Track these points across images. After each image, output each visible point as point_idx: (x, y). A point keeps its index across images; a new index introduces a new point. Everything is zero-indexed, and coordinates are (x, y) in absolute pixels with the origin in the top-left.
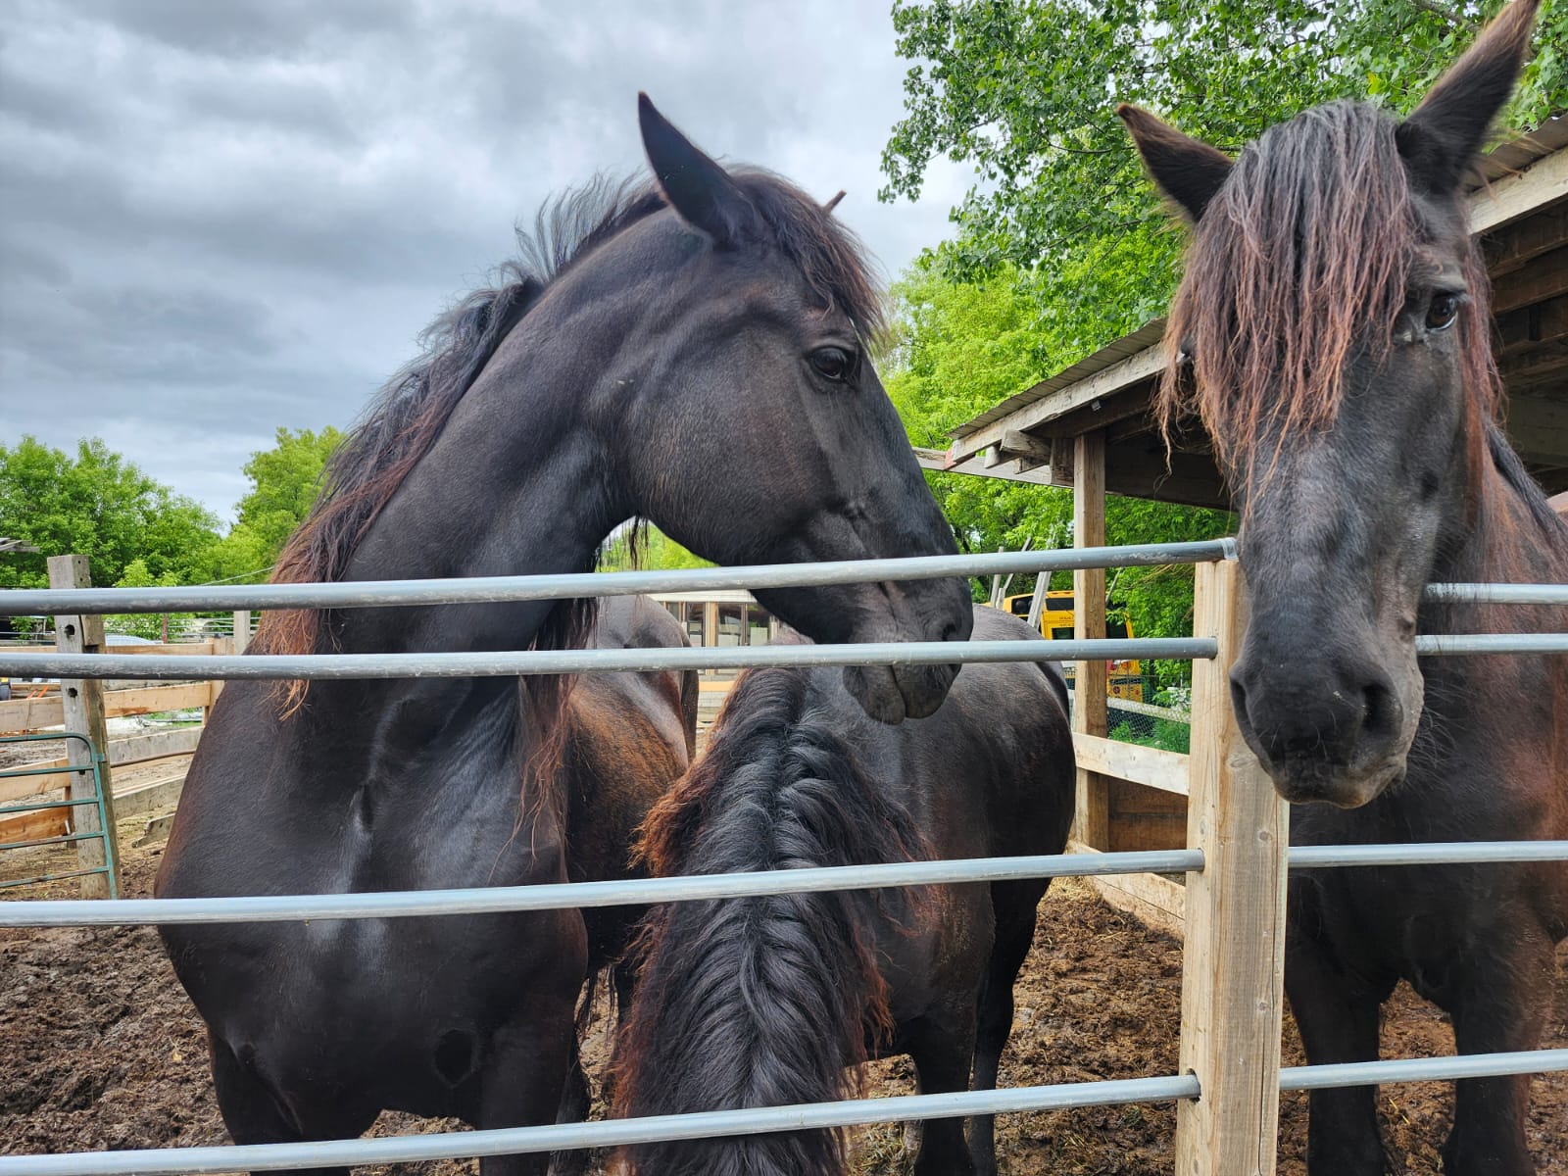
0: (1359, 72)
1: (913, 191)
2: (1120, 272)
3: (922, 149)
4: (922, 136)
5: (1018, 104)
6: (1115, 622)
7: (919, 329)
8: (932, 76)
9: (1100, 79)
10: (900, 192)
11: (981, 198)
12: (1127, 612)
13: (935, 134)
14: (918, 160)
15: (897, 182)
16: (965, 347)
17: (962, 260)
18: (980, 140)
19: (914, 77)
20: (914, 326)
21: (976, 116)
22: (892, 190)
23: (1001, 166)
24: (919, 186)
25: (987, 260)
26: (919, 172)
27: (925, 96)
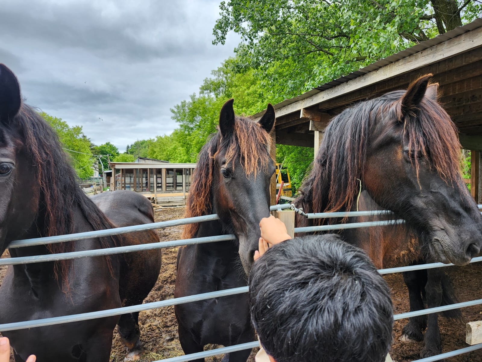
0: (348, 18)
1: (223, 42)
2: (285, 70)
3: (225, 28)
4: (225, 24)
5: (253, 18)
6: (284, 173)
7: (227, 82)
8: (228, 5)
9: (277, 12)
10: (219, 42)
11: (243, 46)
12: (287, 170)
13: (229, 24)
14: (224, 32)
15: (218, 38)
16: (241, 90)
17: (237, 66)
18: (242, 28)
19: (222, 5)
20: (226, 81)
21: (242, 19)
22: (216, 41)
23: (249, 37)
24: (225, 40)
25: (245, 67)
26: (225, 36)
27: (226, 11)
